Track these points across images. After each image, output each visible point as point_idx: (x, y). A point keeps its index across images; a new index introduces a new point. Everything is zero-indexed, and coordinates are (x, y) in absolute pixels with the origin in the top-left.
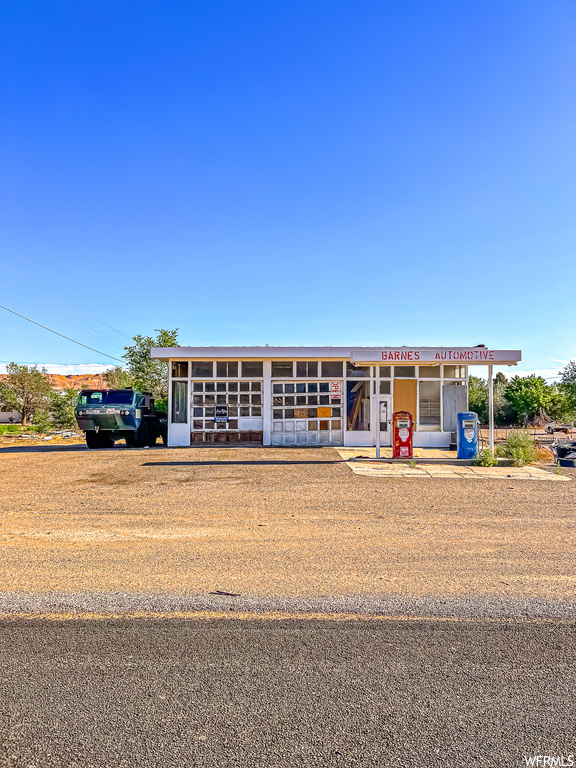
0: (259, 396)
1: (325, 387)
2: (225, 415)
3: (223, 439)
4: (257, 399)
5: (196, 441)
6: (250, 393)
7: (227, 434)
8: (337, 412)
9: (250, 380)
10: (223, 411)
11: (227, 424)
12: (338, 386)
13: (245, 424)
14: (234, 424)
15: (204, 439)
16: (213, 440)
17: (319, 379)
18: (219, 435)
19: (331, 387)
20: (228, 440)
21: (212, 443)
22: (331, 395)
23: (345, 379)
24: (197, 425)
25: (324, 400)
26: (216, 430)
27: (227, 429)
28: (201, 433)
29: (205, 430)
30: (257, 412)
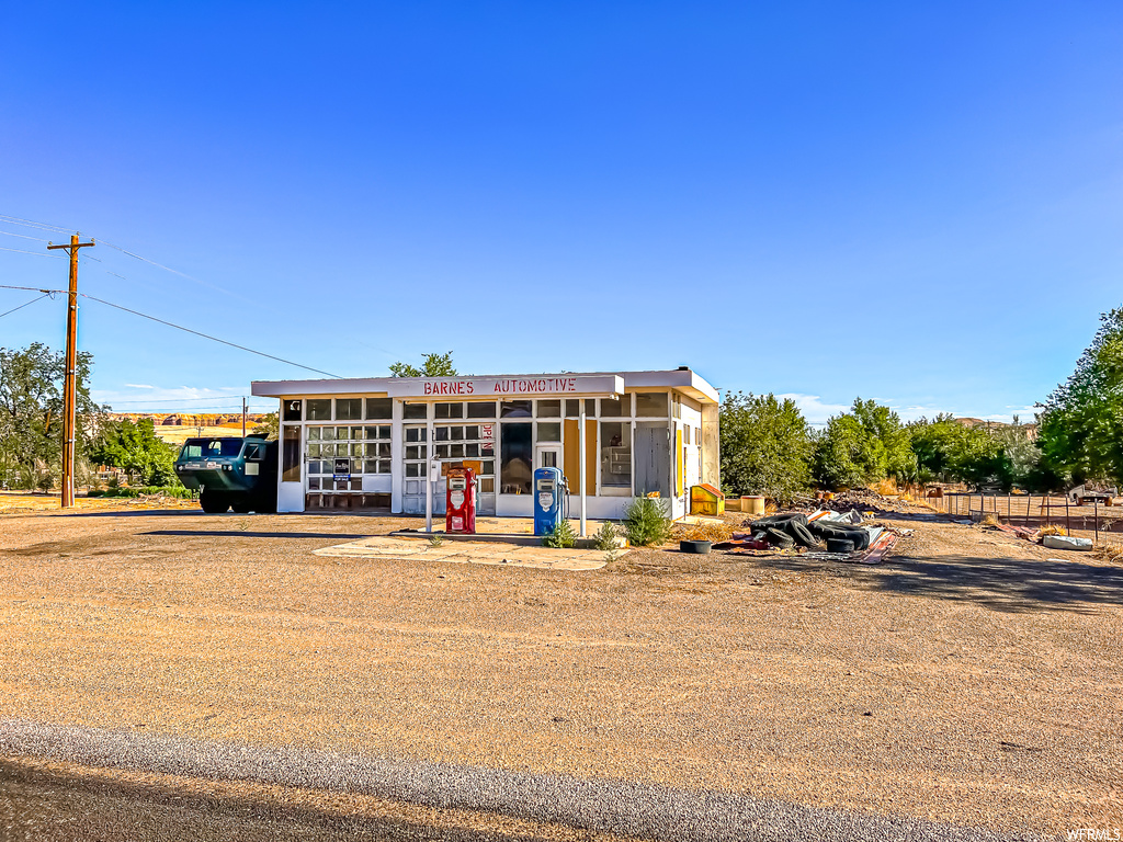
0: (389, 445)
1: (473, 432)
2: (346, 471)
3: (344, 504)
4: (385, 449)
5: (312, 505)
6: (378, 441)
7: (349, 496)
8: (489, 468)
9: (377, 423)
10: (344, 466)
11: (349, 484)
12: (491, 431)
13: (372, 483)
14: (357, 483)
15: (321, 504)
16: (332, 504)
17: (465, 421)
18: (338, 498)
19: (482, 432)
20: (350, 504)
21: (331, 509)
22: (481, 443)
23: (498, 420)
24: (313, 484)
25: (473, 450)
26: (335, 491)
27: (349, 491)
28: (318, 495)
29: (322, 491)
30: (386, 467)
